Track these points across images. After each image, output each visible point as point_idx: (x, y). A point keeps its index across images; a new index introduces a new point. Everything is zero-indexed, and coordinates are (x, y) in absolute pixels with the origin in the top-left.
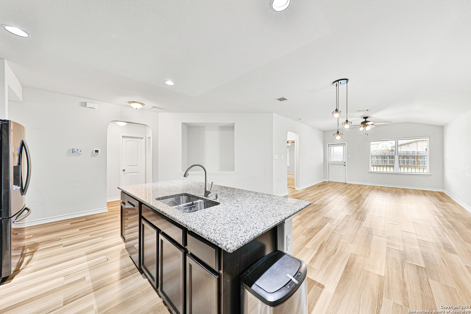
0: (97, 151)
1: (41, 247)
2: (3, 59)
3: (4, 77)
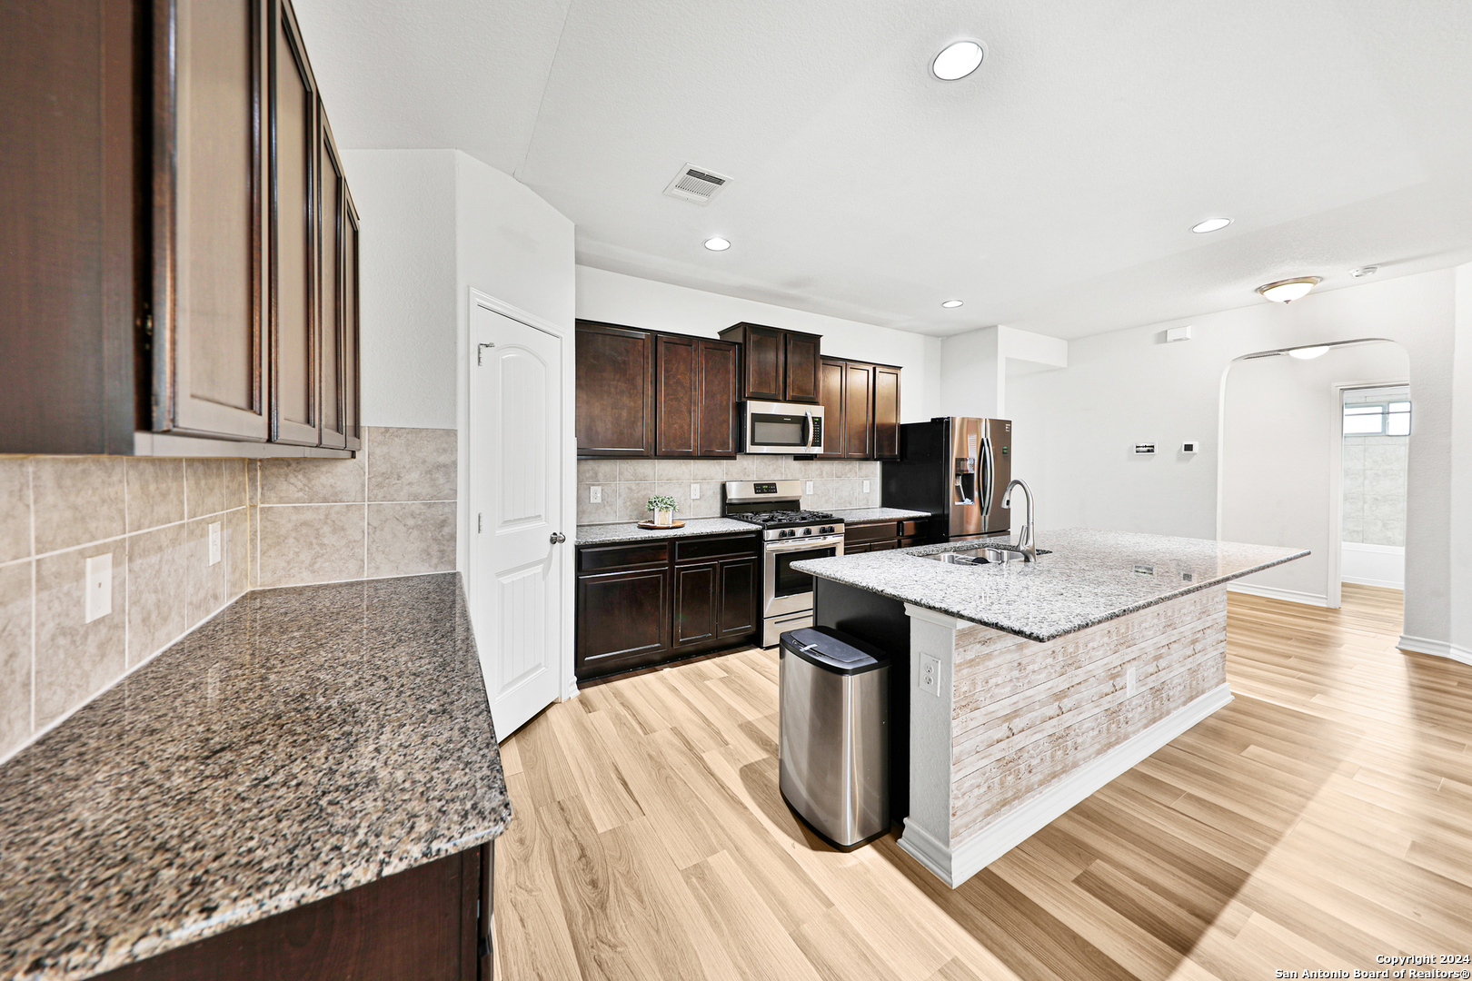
0: (1189, 448)
2: (996, 326)
3: (997, 348)
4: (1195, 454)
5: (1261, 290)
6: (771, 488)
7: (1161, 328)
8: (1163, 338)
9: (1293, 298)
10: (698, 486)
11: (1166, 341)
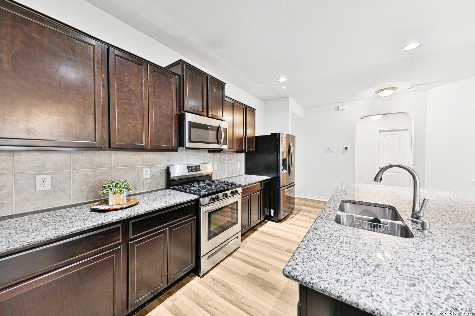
0: (346, 148)
1: (301, 213)
2: (288, 97)
3: (288, 107)
4: (348, 151)
5: (378, 92)
6: (197, 168)
7: (337, 105)
8: (337, 109)
9: (388, 95)
10: (149, 170)
11: (338, 110)
